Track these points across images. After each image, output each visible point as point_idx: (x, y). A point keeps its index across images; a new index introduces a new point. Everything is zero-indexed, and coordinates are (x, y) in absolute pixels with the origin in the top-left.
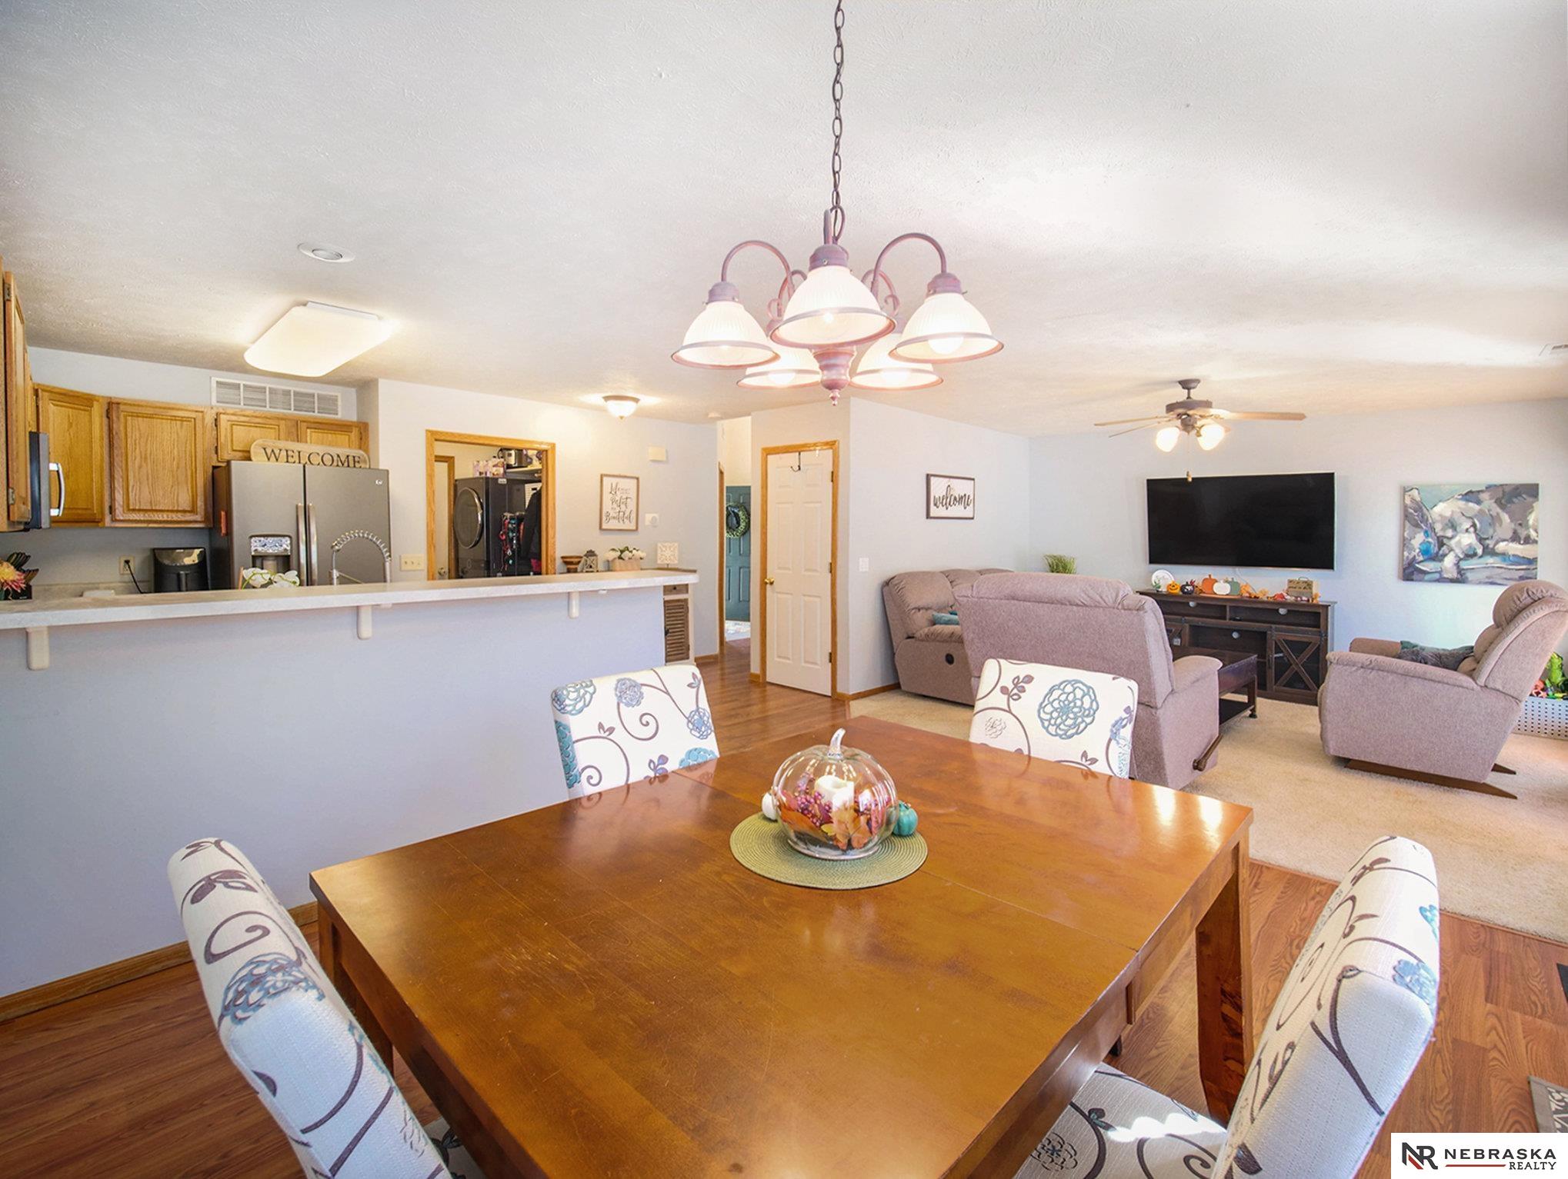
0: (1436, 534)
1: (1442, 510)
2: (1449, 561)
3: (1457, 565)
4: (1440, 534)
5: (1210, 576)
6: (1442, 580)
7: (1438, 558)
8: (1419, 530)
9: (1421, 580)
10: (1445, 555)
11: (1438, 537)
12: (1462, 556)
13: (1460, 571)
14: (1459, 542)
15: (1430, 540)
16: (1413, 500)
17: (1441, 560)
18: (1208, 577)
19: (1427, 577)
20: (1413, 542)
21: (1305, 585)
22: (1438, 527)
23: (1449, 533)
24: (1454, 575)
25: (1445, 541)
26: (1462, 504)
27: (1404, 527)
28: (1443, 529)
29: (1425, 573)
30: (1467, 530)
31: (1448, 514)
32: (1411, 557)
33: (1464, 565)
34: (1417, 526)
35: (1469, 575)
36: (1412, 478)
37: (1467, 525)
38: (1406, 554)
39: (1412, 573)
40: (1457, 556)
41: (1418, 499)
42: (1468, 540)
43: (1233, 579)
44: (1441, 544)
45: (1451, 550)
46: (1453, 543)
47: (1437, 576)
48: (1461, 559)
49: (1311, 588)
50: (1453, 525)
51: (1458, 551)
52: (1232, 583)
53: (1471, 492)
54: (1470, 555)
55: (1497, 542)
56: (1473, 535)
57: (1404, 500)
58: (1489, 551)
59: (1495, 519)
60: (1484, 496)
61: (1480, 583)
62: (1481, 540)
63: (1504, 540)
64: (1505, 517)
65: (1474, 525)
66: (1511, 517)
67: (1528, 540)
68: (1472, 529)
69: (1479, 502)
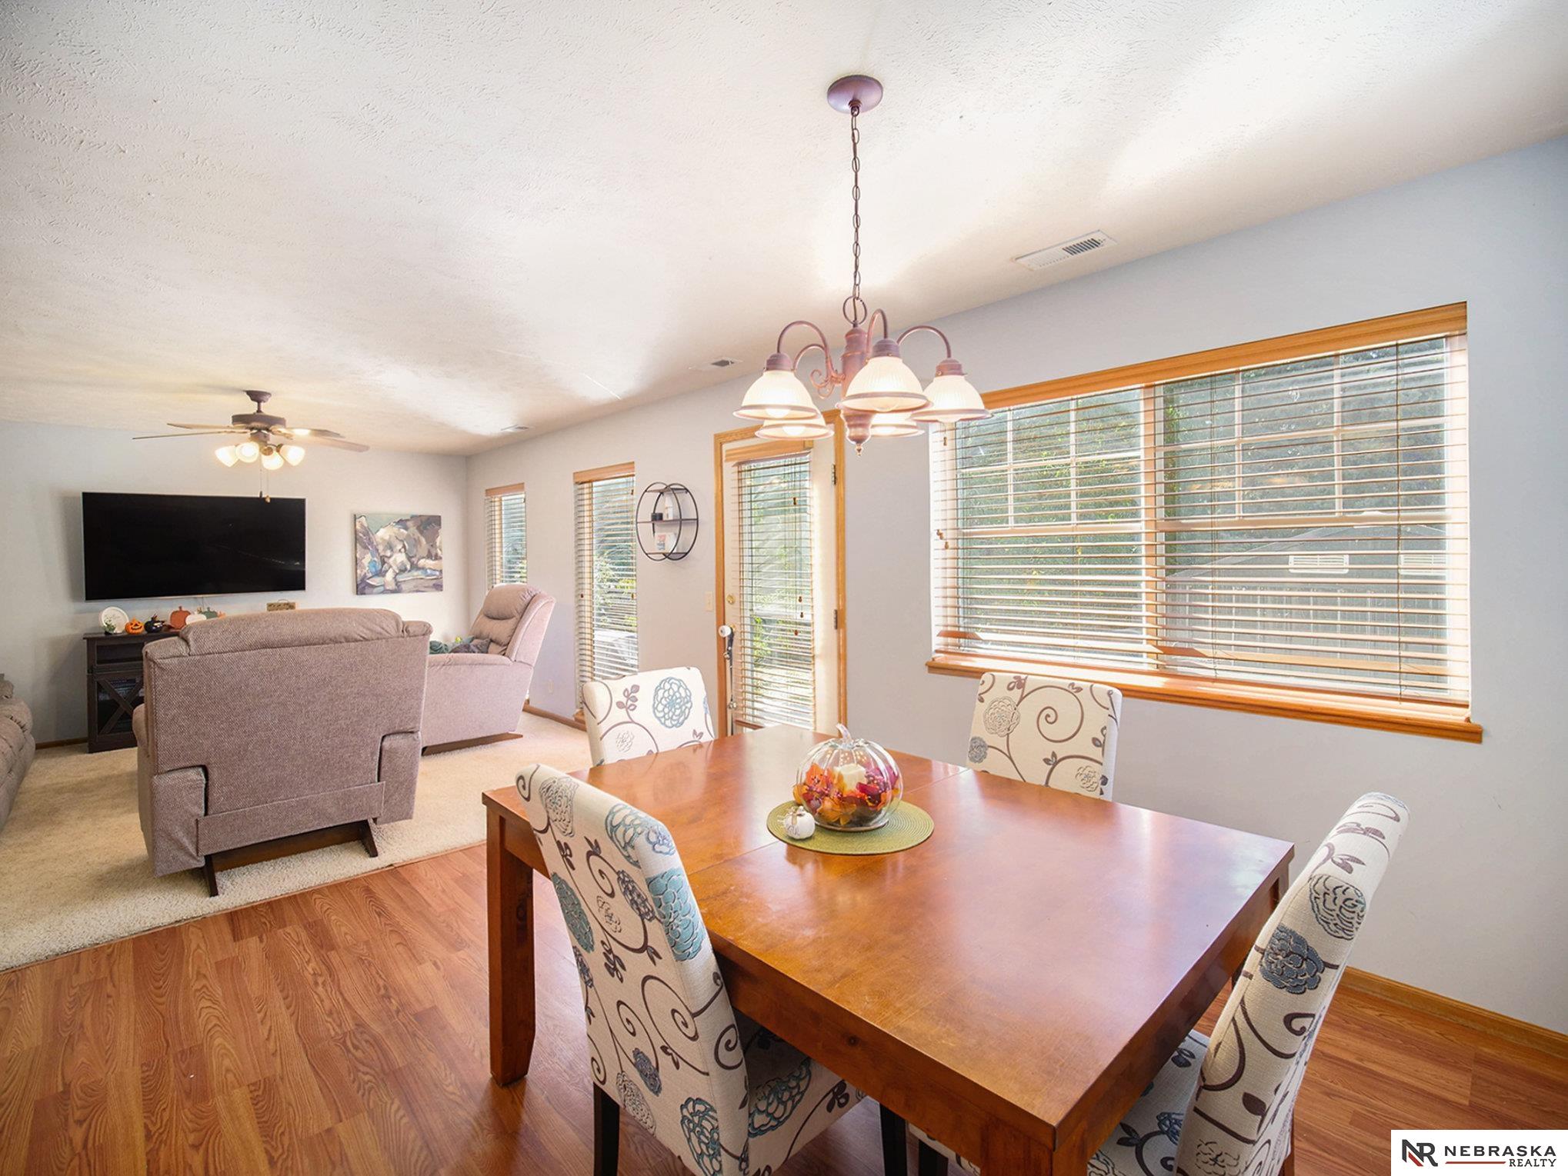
0: (379, 553)
1: (383, 534)
2: (389, 576)
3: (395, 578)
4: (382, 554)
5: (180, 608)
6: (385, 591)
7: (381, 573)
8: (367, 551)
9: (371, 593)
10: (386, 571)
11: (381, 557)
12: (397, 571)
13: (397, 583)
14: (395, 560)
15: (375, 559)
16: (362, 525)
17: (384, 576)
18: (178, 609)
19: (375, 590)
20: (363, 561)
22: (381, 548)
23: (388, 553)
24: (392, 586)
25: (386, 559)
26: (395, 529)
27: (356, 549)
28: (384, 550)
29: (373, 587)
30: (400, 550)
31: (387, 538)
32: (363, 574)
33: (400, 578)
34: (366, 548)
35: (404, 586)
36: (360, 508)
37: (399, 546)
38: (359, 571)
39: (364, 588)
40: (394, 571)
41: (366, 525)
42: (400, 558)
43: (208, 608)
44: (383, 562)
45: (390, 567)
46: (391, 561)
47: (382, 588)
48: (397, 574)
50: (390, 547)
51: (395, 567)
52: (209, 614)
53: (401, 520)
54: (403, 570)
55: (419, 560)
56: (404, 555)
57: (355, 526)
58: (415, 567)
59: (417, 542)
60: (409, 524)
61: (409, 592)
62: (409, 558)
63: (423, 558)
64: (423, 540)
65: (404, 547)
66: (426, 541)
67: (437, 558)
68: (403, 550)
69: (406, 529)
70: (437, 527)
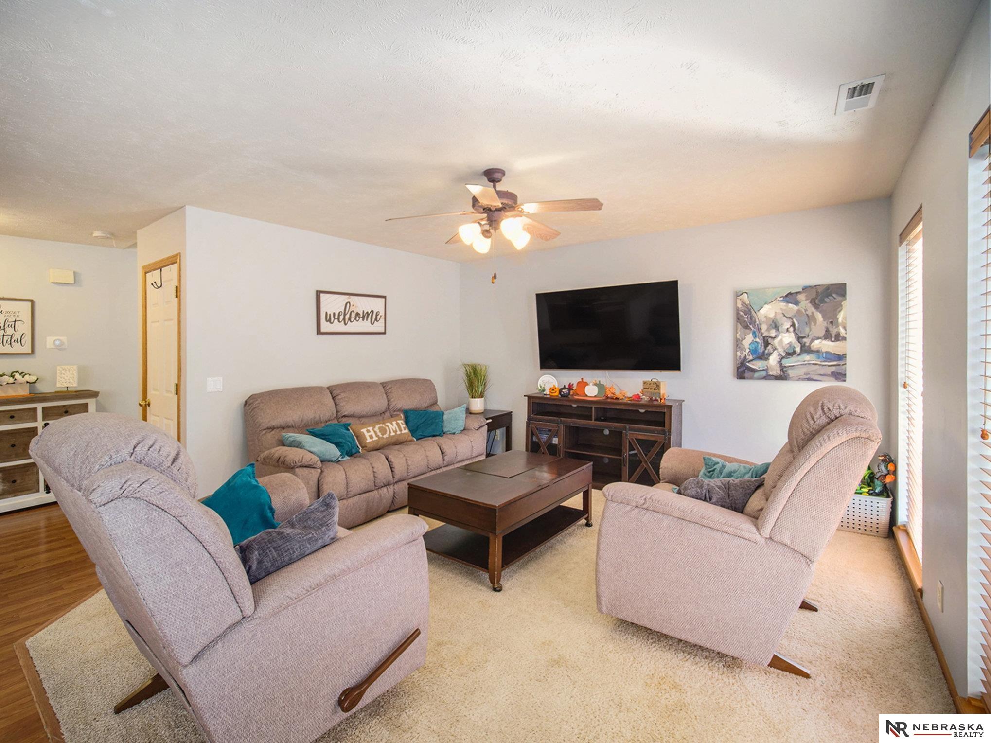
0: (762, 334)
1: (767, 312)
2: (773, 360)
3: (780, 363)
4: (766, 334)
5: (582, 379)
6: (768, 377)
7: (764, 357)
8: (748, 330)
9: (752, 378)
10: (770, 354)
11: (764, 337)
12: (784, 355)
13: (783, 368)
14: (781, 341)
15: (757, 340)
16: (743, 303)
17: (767, 359)
18: (581, 380)
19: (756, 375)
20: (744, 342)
21: (655, 386)
22: (764, 327)
23: (773, 333)
24: (777, 371)
25: (770, 340)
26: (783, 304)
27: (737, 330)
28: (768, 330)
29: (754, 371)
30: (787, 330)
31: (772, 315)
32: (743, 356)
33: (786, 362)
34: (747, 327)
35: (791, 372)
36: (743, 283)
37: (787, 324)
38: (739, 354)
39: (744, 372)
40: (780, 355)
41: (748, 302)
42: (787, 339)
43: (599, 381)
44: (767, 344)
45: (775, 349)
46: (776, 342)
47: (764, 374)
48: (783, 358)
49: (659, 389)
50: (776, 326)
51: (780, 350)
52: (599, 386)
53: (790, 294)
54: (791, 354)
55: (812, 341)
56: (792, 334)
57: (736, 304)
58: (806, 350)
59: (811, 319)
60: (801, 297)
61: (799, 379)
62: (799, 339)
63: (818, 338)
64: (819, 316)
65: (793, 325)
66: (823, 317)
67: (838, 338)
68: (791, 329)
69: (797, 303)
70: (839, 298)
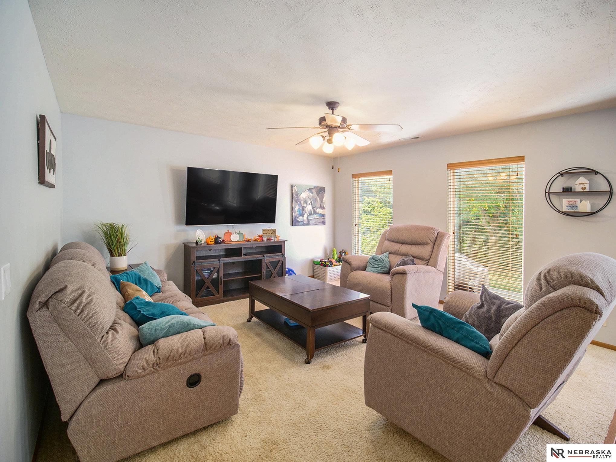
1: (304, 195)
2: (306, 216)
3: (307, 218)
4: (303, 205)
5: (228, 230)
6: (303, 225)
7: (302, 215)
9: (298, 225)
10: (304, 214)
11: (302, 207)
13: (308, 220)
14: (307, 209)
15: (300, 208)
16: (295, 191)
17: (303, 217)
19: (300, 224)
20: (295, 209)
21: (272, 231)
22: (302, 202)
23: (305, 205)
24: (306, 222)
25: (304, 208)
26: (308, 193)
27: (293, 203)
28: (304, 204)
29: (299, 222)
30: (309, 204)
31: (305, 197)
33: (309, 218)
34: (297, 202)
35: (311, 222)
36: (294, 182)
37: (309, 202)
38: (294, 214)
39: (296, 223)
40: (307, 215)
41: (297, 191)
42: (309, 208)
43: (240, 231)
44: (303, 210)
45: (306, 212)
47: (302, 223)
50: (306, 202)
51: (307, 212)
52: (240, 234)
53: (310, 189)
54: (310, 214)
55: (317, 209)
56: (311, 206)
57: (292, 191)
58: (315, 213)
59: (316, 200)
60: (313, 191)
61: (313, 225)
62: (313, 208)
63: (318, 208)
64: (318, 199)
65: (311, 202)
66: (320, 199)
67: (323, 208)
68: (311, 204)
69: (312, 193)
70: (324, 193)
